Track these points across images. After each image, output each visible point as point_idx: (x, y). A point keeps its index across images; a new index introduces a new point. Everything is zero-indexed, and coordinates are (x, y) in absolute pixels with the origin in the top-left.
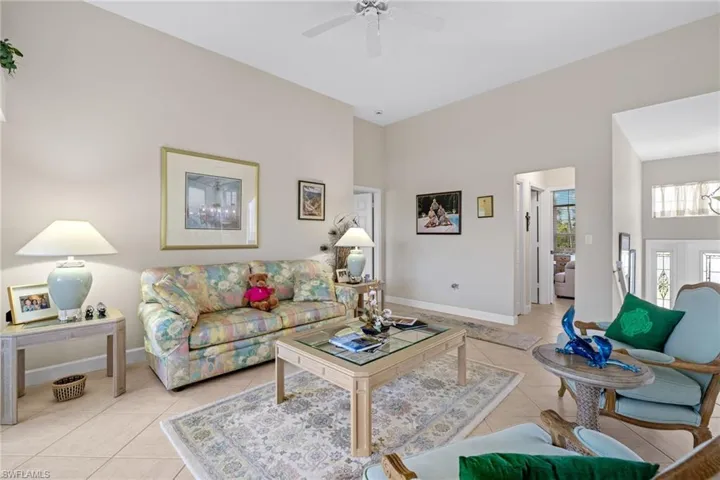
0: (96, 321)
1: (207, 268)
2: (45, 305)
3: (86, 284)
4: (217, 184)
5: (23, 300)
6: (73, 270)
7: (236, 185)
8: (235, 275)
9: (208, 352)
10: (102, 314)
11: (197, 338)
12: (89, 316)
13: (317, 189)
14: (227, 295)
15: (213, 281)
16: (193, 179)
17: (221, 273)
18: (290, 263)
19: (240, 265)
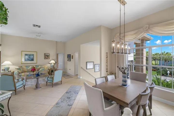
0: (10, 72)
1: (26, 66)
2: (5, 70)
3: (9, 68)
4: (30, 55)
5: (2, 70)
6: (7, 66)
7: (33, 55)
8: (30, 67)
9: (21, 76)
10: (10, 71)
11: (20, 74)
12: (9, 72)
13: (48, 54)
14: (29, 70)
15: (27, 68)
16: (26, 55)
17: (28, 67)
18: (41, 65)
19: (32, 66)
